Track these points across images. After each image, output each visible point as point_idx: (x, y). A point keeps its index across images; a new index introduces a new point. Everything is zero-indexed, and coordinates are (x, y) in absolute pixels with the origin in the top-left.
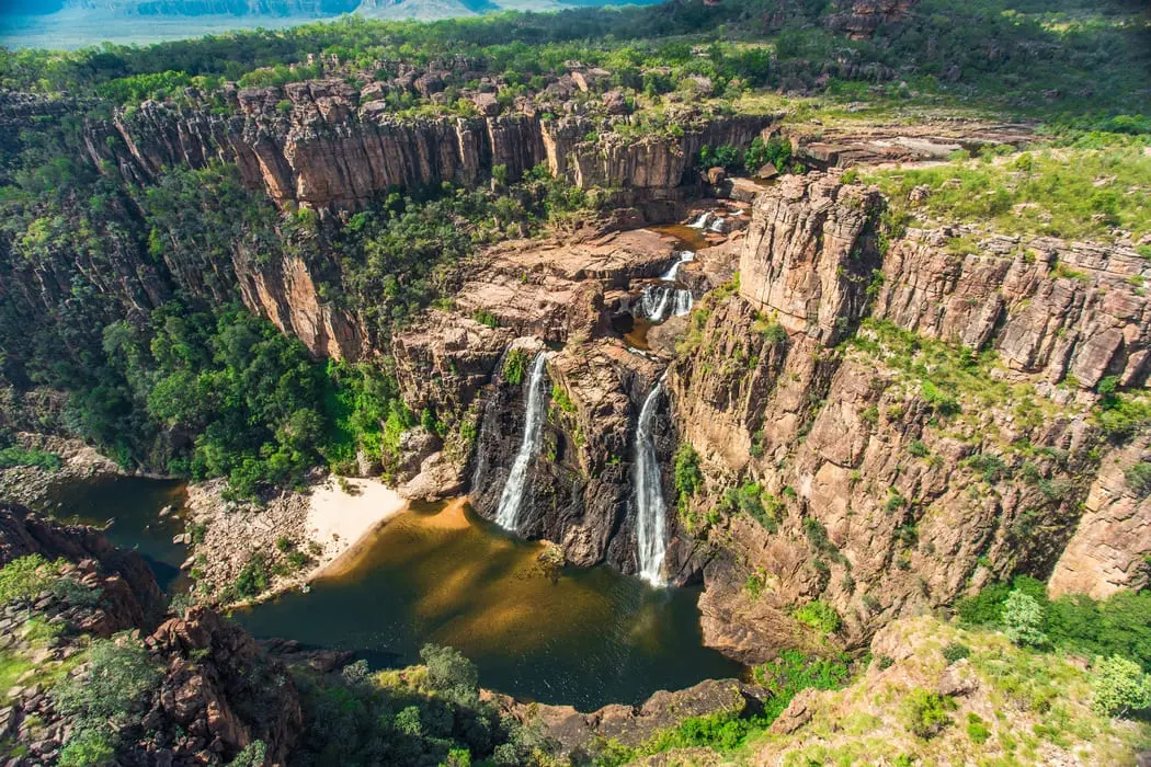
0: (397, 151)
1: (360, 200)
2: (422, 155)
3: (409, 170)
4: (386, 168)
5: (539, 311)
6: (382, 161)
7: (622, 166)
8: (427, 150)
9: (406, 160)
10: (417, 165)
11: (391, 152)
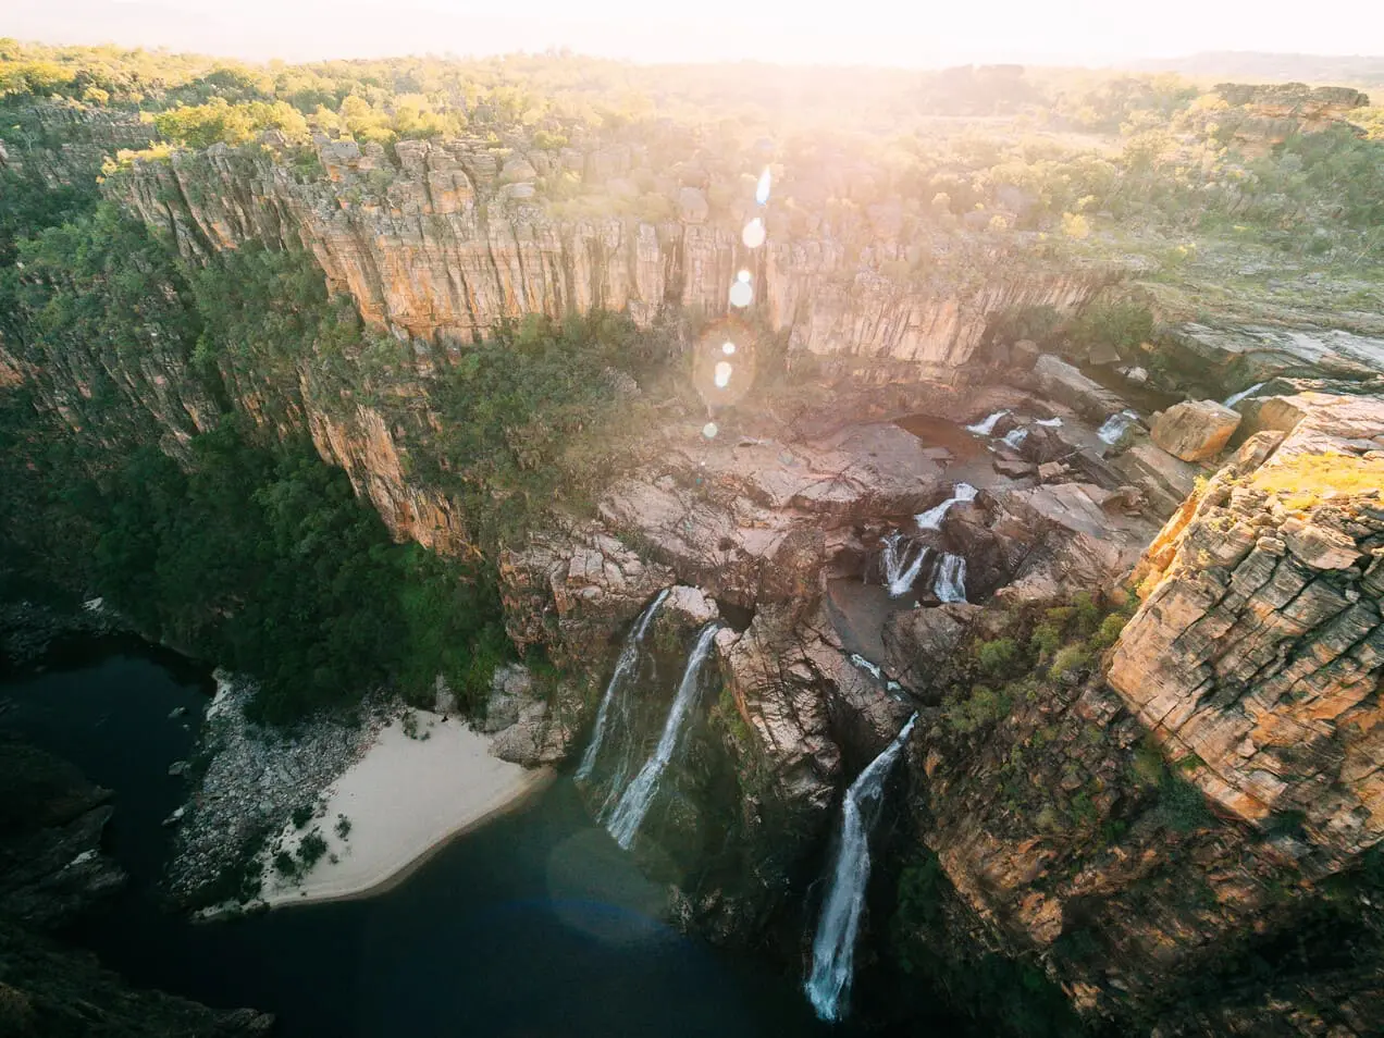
0: (542, 265)
1: (481, 331)
2: (580, 274)
3: (558, 294)
4: (524, 288)
5: (717, 551)
6: (518, 278)
7: (882, 327)
8: (588, 267)
9: (555, 280)
10: (570, 288)
11: (533, 265)
